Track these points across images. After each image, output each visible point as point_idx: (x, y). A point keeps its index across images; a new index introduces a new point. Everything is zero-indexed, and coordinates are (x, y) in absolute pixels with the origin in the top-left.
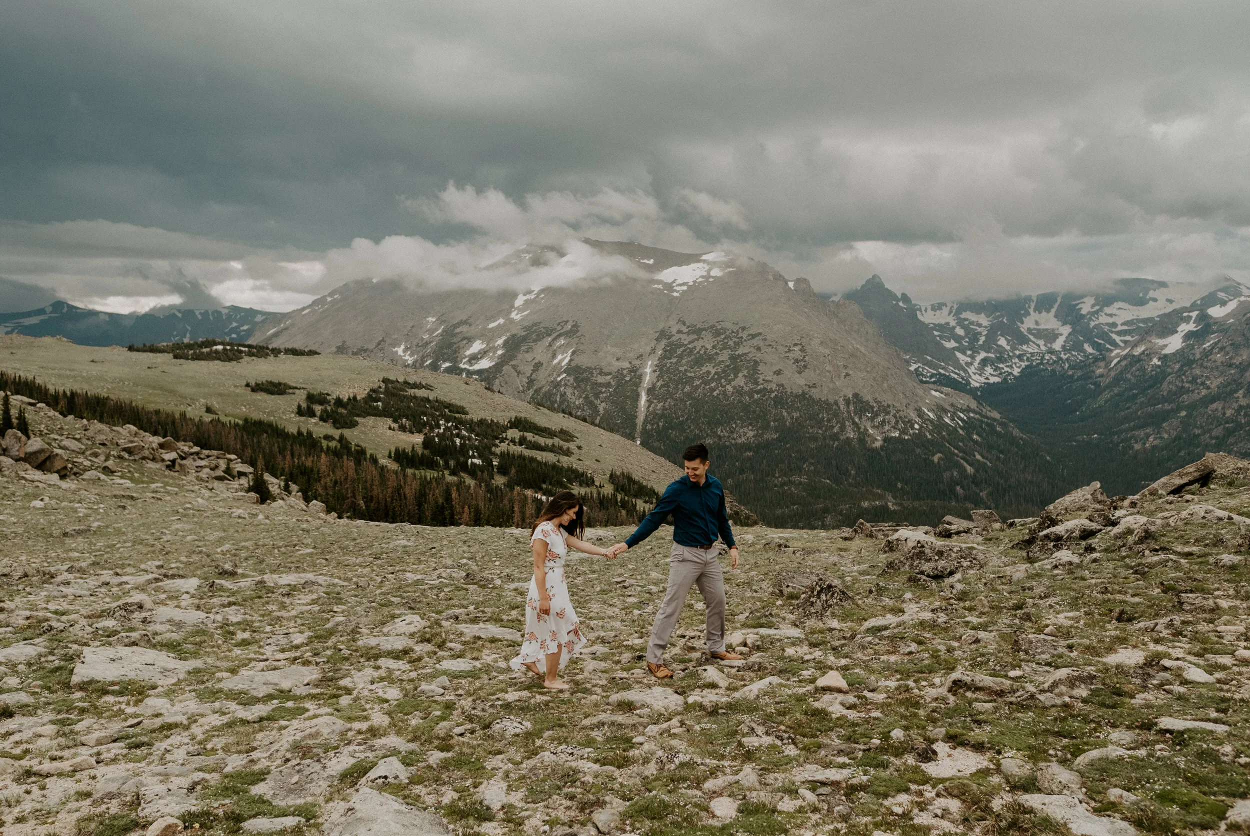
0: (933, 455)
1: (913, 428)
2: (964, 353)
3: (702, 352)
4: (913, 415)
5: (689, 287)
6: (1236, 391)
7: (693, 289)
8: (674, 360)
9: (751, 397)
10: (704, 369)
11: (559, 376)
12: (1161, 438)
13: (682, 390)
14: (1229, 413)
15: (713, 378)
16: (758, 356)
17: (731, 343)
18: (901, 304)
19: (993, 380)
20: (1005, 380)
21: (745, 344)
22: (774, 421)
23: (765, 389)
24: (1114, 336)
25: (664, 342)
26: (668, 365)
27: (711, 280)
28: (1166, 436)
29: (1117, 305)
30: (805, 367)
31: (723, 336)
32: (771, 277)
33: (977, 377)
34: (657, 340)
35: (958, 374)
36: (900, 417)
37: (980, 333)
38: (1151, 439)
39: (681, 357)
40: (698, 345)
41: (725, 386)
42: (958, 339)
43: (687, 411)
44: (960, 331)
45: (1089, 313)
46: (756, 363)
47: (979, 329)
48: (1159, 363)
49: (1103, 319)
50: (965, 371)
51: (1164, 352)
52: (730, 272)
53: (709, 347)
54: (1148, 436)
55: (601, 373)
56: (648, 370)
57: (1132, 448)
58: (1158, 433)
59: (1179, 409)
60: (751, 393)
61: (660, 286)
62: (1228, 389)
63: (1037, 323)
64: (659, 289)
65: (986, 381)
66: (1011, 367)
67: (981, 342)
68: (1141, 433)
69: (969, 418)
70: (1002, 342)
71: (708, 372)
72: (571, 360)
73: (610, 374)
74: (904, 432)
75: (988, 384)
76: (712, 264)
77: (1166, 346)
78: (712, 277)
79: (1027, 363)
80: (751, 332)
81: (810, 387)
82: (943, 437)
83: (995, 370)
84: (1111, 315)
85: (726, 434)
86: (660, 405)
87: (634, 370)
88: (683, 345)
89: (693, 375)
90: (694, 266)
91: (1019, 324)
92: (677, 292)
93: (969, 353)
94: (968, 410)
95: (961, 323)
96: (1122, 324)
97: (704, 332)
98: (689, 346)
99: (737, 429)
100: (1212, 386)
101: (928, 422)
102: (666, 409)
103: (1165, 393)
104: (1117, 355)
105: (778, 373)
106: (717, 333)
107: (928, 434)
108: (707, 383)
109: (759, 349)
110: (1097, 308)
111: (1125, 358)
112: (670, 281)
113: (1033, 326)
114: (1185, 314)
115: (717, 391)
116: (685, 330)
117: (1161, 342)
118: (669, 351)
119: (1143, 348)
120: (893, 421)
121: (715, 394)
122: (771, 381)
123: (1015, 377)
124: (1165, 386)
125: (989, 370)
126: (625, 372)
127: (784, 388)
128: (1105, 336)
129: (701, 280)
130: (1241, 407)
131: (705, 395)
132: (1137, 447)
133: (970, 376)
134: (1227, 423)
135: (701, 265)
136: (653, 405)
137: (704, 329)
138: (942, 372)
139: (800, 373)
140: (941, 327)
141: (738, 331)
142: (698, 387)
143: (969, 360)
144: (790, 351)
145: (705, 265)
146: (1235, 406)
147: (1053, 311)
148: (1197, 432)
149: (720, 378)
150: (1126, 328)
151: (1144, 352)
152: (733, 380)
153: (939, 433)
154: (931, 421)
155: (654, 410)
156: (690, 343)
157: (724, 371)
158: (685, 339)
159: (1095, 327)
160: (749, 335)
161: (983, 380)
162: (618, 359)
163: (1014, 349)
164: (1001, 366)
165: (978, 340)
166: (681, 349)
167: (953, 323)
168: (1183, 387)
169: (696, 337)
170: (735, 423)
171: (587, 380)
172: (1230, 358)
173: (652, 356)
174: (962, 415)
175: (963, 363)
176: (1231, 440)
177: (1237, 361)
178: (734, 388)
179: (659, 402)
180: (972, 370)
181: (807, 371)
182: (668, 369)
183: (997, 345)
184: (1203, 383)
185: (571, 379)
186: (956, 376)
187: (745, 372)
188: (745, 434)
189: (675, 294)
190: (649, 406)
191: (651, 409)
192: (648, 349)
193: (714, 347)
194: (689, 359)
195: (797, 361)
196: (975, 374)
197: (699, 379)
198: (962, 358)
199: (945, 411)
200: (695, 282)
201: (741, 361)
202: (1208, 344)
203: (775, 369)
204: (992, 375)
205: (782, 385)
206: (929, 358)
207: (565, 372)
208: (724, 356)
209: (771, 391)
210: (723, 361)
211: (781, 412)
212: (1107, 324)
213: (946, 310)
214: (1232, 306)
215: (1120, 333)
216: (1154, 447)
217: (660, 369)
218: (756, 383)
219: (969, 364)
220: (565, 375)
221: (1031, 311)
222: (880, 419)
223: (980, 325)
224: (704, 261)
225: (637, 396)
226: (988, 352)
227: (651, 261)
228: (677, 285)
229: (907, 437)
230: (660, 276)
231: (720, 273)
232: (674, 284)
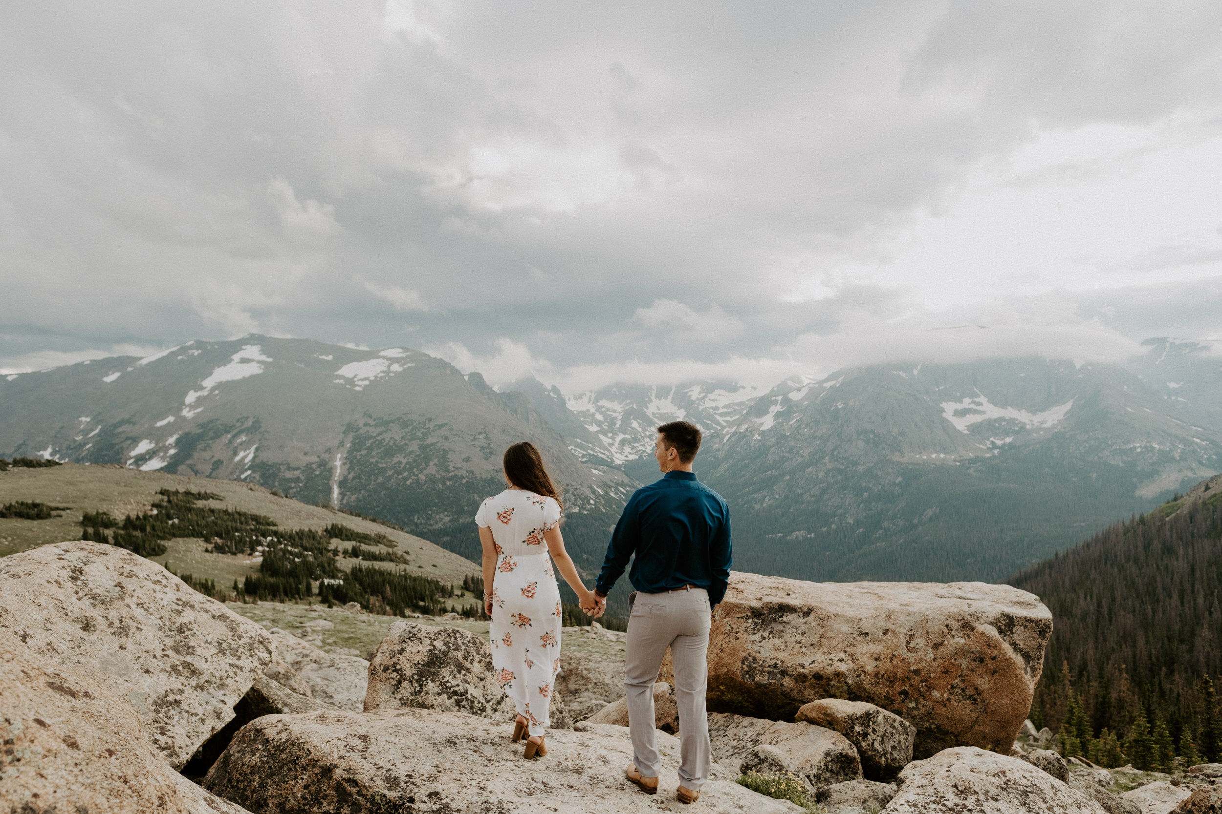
0: (609, 526)
1: (589, 504)
2: (607, 436)
3: (391, 444)
4: (588, 492)
5: (370, 381)
6: (823, 458)
7: (375, 383)
8: (364, 452)
9: (444, 484)
10: (395, 460)
11: (243, 473)
12: (774, 498)
13: (375, 481)
14: (821, 475)
15: (405, 468)
16: (447, 445)
17: (419, 434)
18: (552, 394)
19: (632, 457)
20: (641, 456)
21: (432, 434)
22: (468, 506)
23: (456, 476)
24: (718, 417)
25: (351, 435)
26: (358, 457)
27: (392, 375)
28: (777, 497)
29: (717, 392)
30: (491, 453)
31: (410, 428)
32: (448, 372)
33: (617, 456)
34: (344, 433)
35: (604, 454)
36: (578, 495)
37: (616, 418)
38: (766, 500)
39: (370, 449)
40: (387, 436)
41: (417, 475)
42: (599, 424)
43: (381, 501)
44: (599, 417)
45: (697, 399)
46: (446, 452)
47: (615, 415)
48: (759, 438)
49: (708, 404)
50: (609, 450)
51: (763, 428)
52: (409, 368)
53: (398, 438)
54: (764, 497)
55: (289, 468)
56: (338, 463)
57: (753, 508)
58: (771, 494)
59: (783, 475)
60: (443, 480)
61: (342, 381)
62: (817, 456)
63: (658, 408)
64: (341, 384)
65: (627, 459)
66: (644, 445)
67: (617, 426)
68: (758, 495)
69: (627, 491)
70: (635, 425)
71: (400, 463)
72: (255, 457)
73: (298, 469)
74: (582, 508)
75: (628, 461)
76: (393, 360)
77: (762, 424)
78: (393, 372)
80: (438, 423)
81: (497, 472)
82: (614, 510)
83: (632, 449)
84: (713, 400)
85: (423, 521)
86: (354, 497)
87: (323, 464)
88: (372, 437)
89: (384, 465)
90: (373, 362)
91: (645, 409)
92: (359, 386)
93: (610, 435)
94: (623, 485)
95: (599, 409)
96: (723, 407)
97: (391, 424)
98: (379, 438)
99: (433, 515)
100: (805, 455)
101: (600, 498)
102: (360, 501)
103: (771, 462)
104: (728, 433)
105: (467, 460)
106: (405, 425)
107: (602, 508)
108: (399, 473)
109: (446, 438)
110: (703, 394)
111: (734, 434)
112: (351, 376)
113: (656, 411)
114: (773, 398)
115: (410, 481)
116: (373, 423)
117: (758, 421)
118: (359, 443)
119: (746, 426)
120: (573, 498)
121: (408, 483)
122: (461, 468)
123: (649, 455)
124: (770, 456)
125: (627, 449)
126: (314, 466)
127: (474, 475)
128: (711, 417)
129: (382, 375)
130: (829, 470)
131: (399, 484)
132: (757, 507)
133: (613, 455)
134: (821, 483)
135: (380, 360)
136: (346, 498)
137: (391, 421)
138: (591, 452)
139: (487, 459)
140: (585, 414)
141: (425, 422)
142: (390, 477)
143: (610, 441)
144: (475, 439)
145: (385, 361)
146: (825, 469)
147: (670, 398)
148: (799, 491)
149: (412, 468)
150: (725, 410)
151: (747, 429)
152: (425, 469)
153: (611, 507)
154: (600, 495)
155: (348, 503)
156: (378, 435)
157: (415, 461)
158: (373, 431)
159: (703, 410)
160: (436, 426)
161: (624, 458)
162: (305, 454)
163: (645, 430)
165: (615, 424)
166: (370, 441)
167: (592, 410)
168: (784, 457)
169: (384, 429)
170: (431, 510)
171: (275, 476)
172: (814, 432)
173: (341, 449)
174: (621, 490)
175: (606, 444)
176: (826, 497)
177: (818, 434)
178: (427, 476)
179: (353, 494)
180: (613, 449)
181: (493, 457)
182: (358, 461)
183: (633, 428)
184: (798, 453)
185: (257, 476)
186: (602, 456)
187: (436, 461)
188: (441, 520)
189: (357, 389)
190: (342, 499)
191: (345, 501)
192: (336, 443)
193: (403, 438)
194: (379, 451)
195: (483, 448)
196: (616, 453)
197: (391, 469)
198: (606, 440)
199: (610, 487)
200: (376, 377)
201: (431, 450)
202: (793, 422)
203: (464, 456)
204: (630, 454)
205: (472, 472)
206: (579, 440)
207: (249, 468)
208: (414, 446)
209: (462, 477)
210: (413, 451)
211: (473, 497)
212: (712, 408)
213: (586, 399)
214: (805, 391)
215: (721, 415)
216: (770, 506)
217: (350, 461)
218: (447, 471)
219: (611, 445)
220: (249, 472)
221: (653, 398)
223: (615, 411)
224: (384, 357)
225: (329, 490)
226: (625, 433)
227: (330, 358)
228: (359, 380)
229: (586, 513)
230: (340, 372)
231: (400, 369)
232: (355, 379)
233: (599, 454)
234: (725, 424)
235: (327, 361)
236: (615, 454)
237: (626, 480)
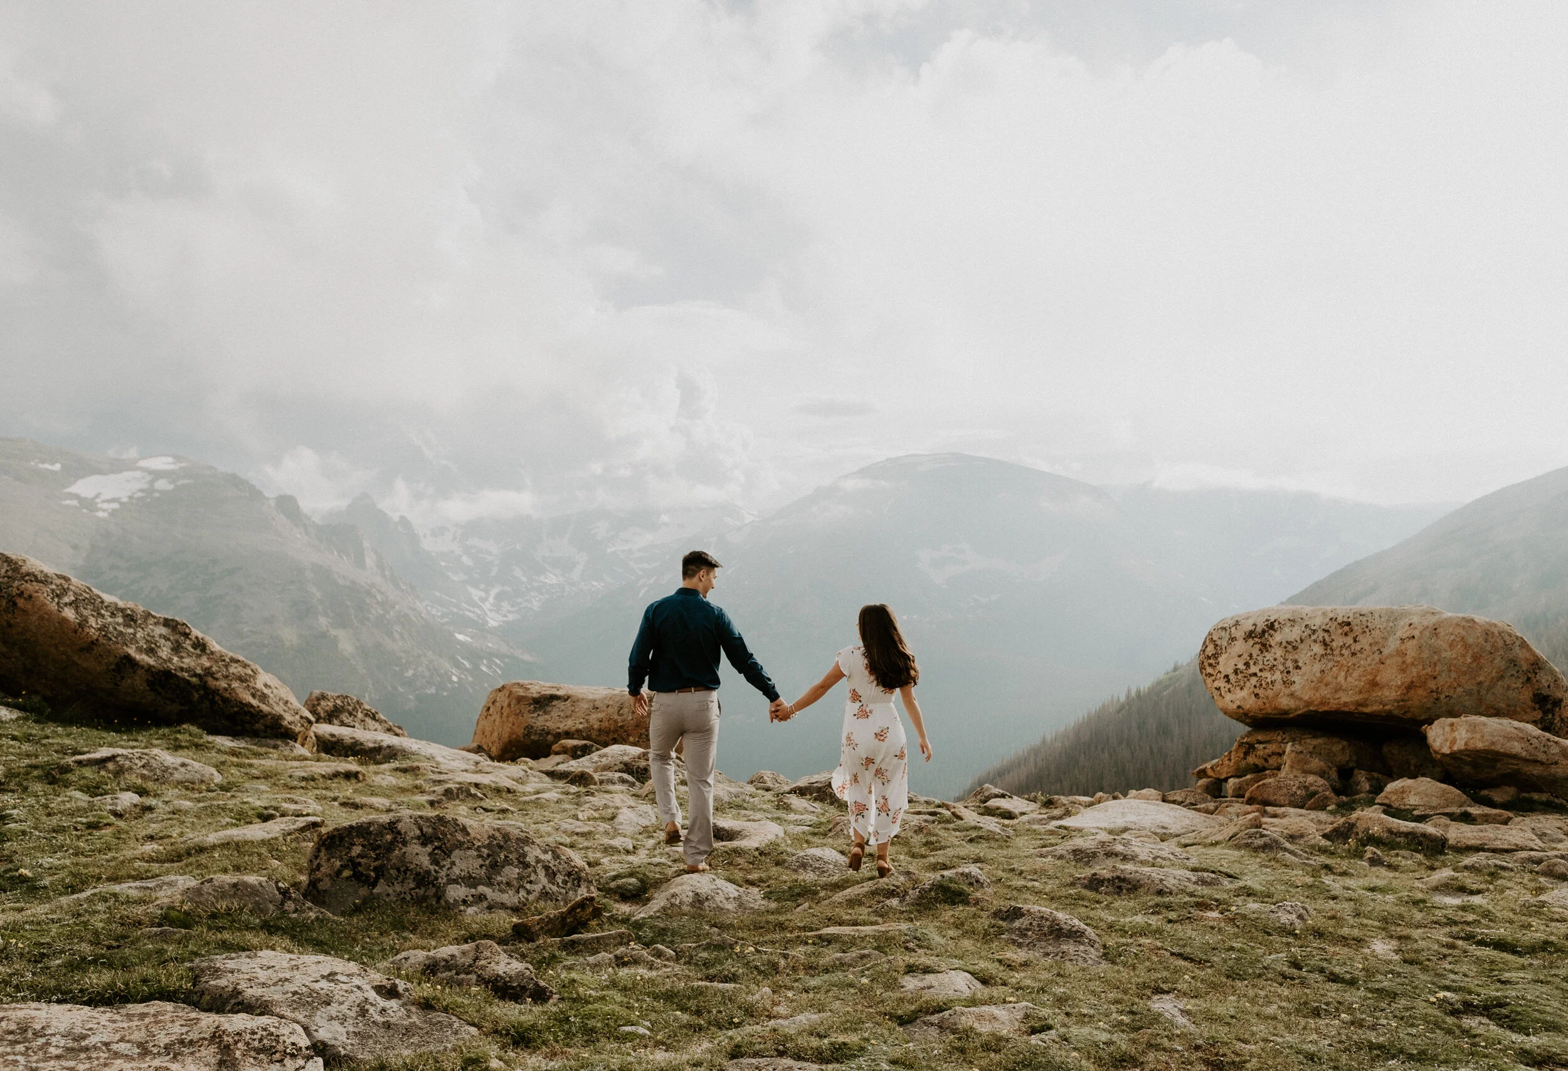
1: (451, 682)
2: (477, 587)
4: (448, 666)
5: (121, 503)
7: (129, 507)
16: (239, 599)
17: (198, 582)
18: (400, 528)
19: (511, 617)
20: (525, 618)
21: (218, 582)
27: (157, 495)
29: (632, 530)
31: (184, 573)
32: (245, 493)
33: (492, 615)
35: (473, 612)
36: (435, 669)
37: (491, 563)
42: (467, 570)
44: (467, 561)
45: (604, 539)
47: (490, 558)
49: (619, 546)
50: (480, 607)
52: (184, 486)
61: (75, 503)
63: (551, 550)
64: (74, 507)
65: (505, 619)
66: (530, 602)
67: (493, 574)
70: (518, 573)
74: (441, 687)
75: (506, 622)
76: (157, 475)
78: (158, 492)
79: (547, 596)
80: (227, 567)
83: (513, 606)
84: (627, 541)
90: (127, 475)
91: (533, 552)
92: (104, 511)
93: (482, 586)
95: (467, 550)
96: (639, 551)
97: (154, 568)
101: (465, 673)
104: (645, 585)
105: (270, 620)
106: (175, 568)
107: (469, 687)
109: (240, 589)
110: (613, 533)
112: (90, 495)
113: (547, 554)
120: (427, 674)
122: (260, 633)
123: (535, 613)
125: (506, 605)
127: (280, 642)
129: (140, 494)
133: (487, 615)
135: (138, 474)
137: (154, 564)
138: (455, 610)
140: (447, 556)
141: (207, 565)
144: (284, 590)
145: (145, 475)
147: (567, 537)
154: (467, 669)
159: (612, 554)
160: (224, 571)
161: (502, 619)
163: (531, 581)
164: (520, 600)
165: (490, 571)
167: (458, 552)
174: (498, 661)
175: (476, 599)
180: (487, 606)
183: (513, 577)
186: (471, 615)
189: (101, 514)
196: (491, 611)
198: (476, 594)
199: (481, 658)
200: (131, 497)
203: (266, 614)
204: (510, 612)
205: (277, 638)
206: (438, 594)
212: (624, 551)
213: (448, 536)
219: (483, 600)
221: (544, 538)
222: (410, 673)
223: (490, 553)
224: (143, 469)
226: (503, 585)
227: (57, 467)
228: (103, 502)
229: (445, 694)
230: (73, 489)
231: (171, 487)
232: (98, 500)
233: (467, 613)
234: (641, 573)
235: (52, 471)
236: (486, 610)
237: (504, 649)
